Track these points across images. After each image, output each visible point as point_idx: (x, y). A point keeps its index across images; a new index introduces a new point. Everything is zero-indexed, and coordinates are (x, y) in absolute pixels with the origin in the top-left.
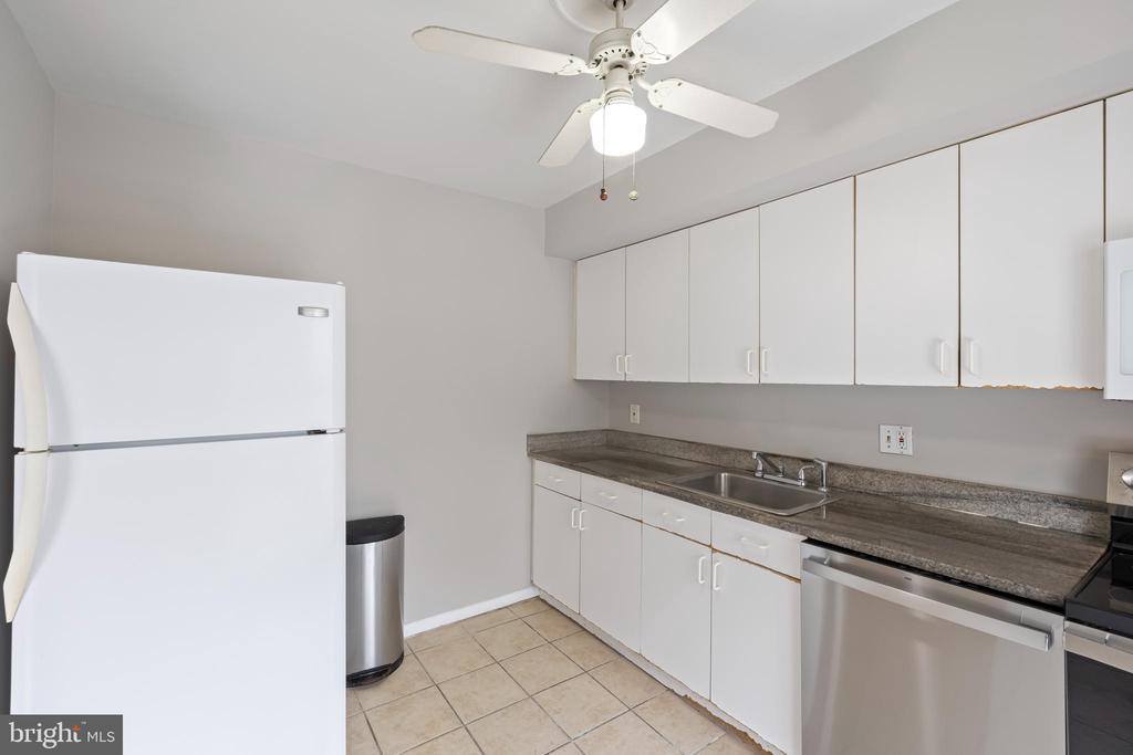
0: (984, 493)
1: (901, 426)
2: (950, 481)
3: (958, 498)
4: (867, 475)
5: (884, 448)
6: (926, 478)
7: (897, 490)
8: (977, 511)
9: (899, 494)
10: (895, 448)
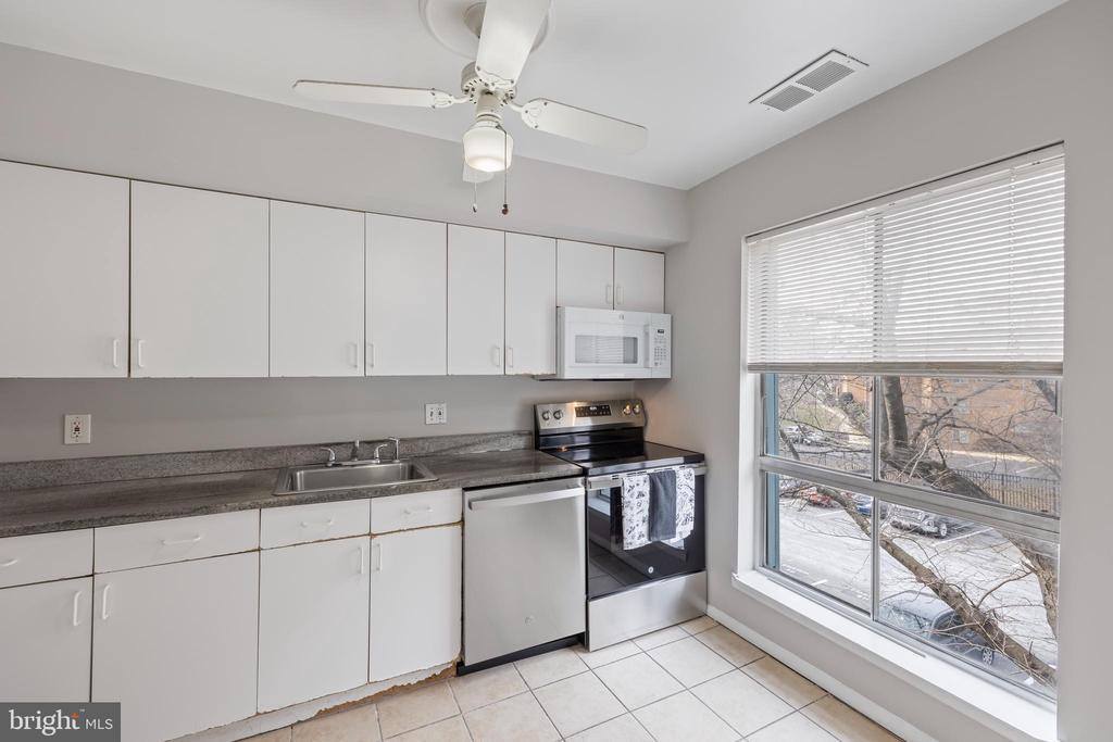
0: (485, 438)
1: (439, 403)
2: (469, 435)
3: (473, 444)
4: (420, 442)
5: (428, 421)
6: (457, 436)
7: (439, 449)
8: (481, 450)
9: (441, 451)
10: (436, 419)
